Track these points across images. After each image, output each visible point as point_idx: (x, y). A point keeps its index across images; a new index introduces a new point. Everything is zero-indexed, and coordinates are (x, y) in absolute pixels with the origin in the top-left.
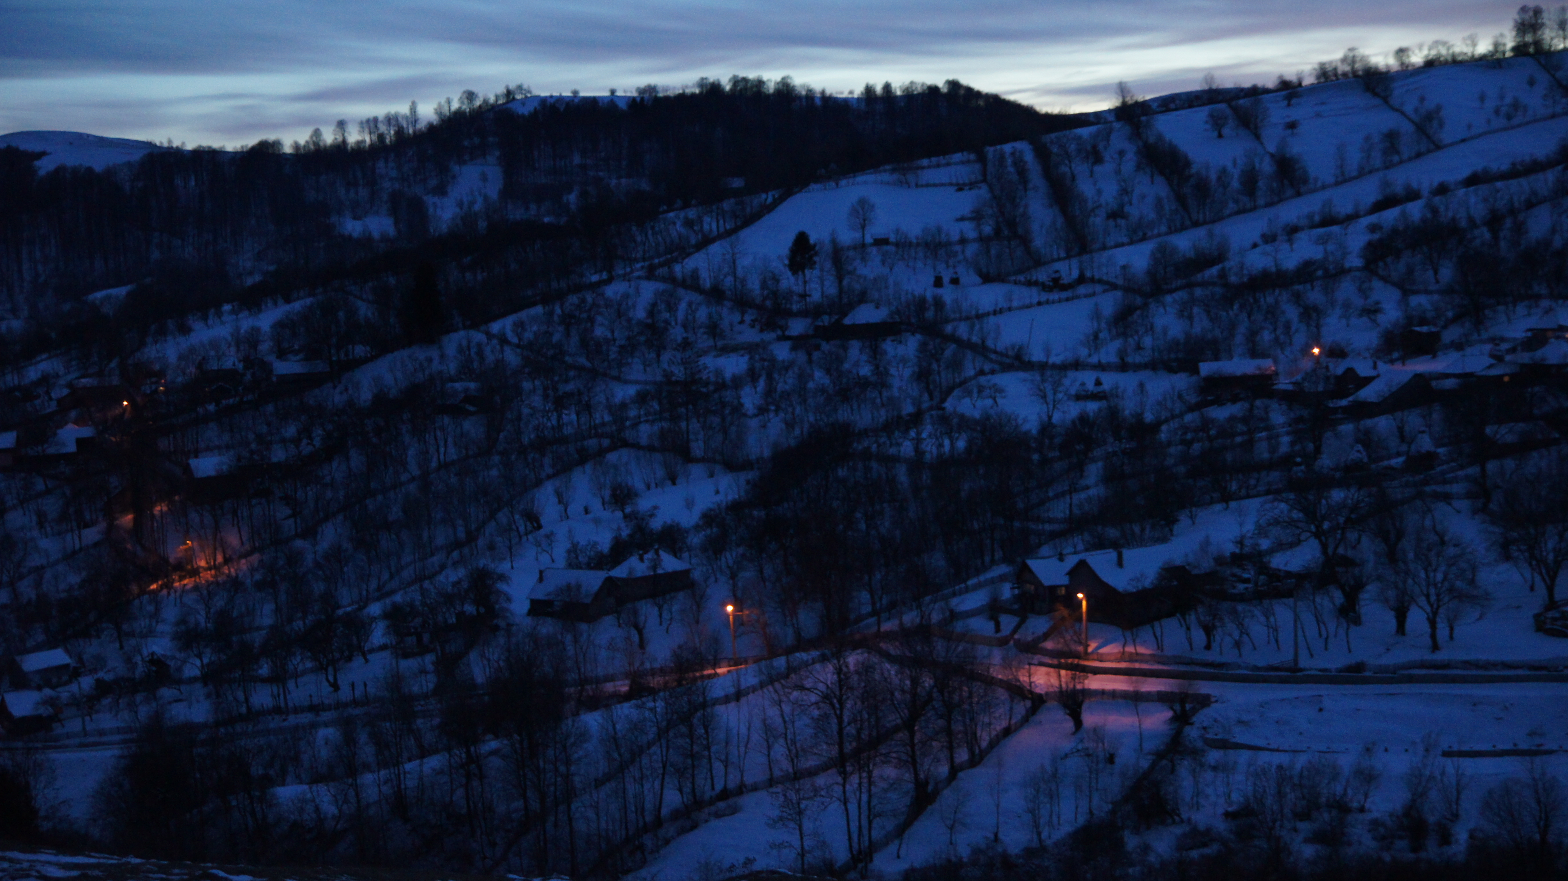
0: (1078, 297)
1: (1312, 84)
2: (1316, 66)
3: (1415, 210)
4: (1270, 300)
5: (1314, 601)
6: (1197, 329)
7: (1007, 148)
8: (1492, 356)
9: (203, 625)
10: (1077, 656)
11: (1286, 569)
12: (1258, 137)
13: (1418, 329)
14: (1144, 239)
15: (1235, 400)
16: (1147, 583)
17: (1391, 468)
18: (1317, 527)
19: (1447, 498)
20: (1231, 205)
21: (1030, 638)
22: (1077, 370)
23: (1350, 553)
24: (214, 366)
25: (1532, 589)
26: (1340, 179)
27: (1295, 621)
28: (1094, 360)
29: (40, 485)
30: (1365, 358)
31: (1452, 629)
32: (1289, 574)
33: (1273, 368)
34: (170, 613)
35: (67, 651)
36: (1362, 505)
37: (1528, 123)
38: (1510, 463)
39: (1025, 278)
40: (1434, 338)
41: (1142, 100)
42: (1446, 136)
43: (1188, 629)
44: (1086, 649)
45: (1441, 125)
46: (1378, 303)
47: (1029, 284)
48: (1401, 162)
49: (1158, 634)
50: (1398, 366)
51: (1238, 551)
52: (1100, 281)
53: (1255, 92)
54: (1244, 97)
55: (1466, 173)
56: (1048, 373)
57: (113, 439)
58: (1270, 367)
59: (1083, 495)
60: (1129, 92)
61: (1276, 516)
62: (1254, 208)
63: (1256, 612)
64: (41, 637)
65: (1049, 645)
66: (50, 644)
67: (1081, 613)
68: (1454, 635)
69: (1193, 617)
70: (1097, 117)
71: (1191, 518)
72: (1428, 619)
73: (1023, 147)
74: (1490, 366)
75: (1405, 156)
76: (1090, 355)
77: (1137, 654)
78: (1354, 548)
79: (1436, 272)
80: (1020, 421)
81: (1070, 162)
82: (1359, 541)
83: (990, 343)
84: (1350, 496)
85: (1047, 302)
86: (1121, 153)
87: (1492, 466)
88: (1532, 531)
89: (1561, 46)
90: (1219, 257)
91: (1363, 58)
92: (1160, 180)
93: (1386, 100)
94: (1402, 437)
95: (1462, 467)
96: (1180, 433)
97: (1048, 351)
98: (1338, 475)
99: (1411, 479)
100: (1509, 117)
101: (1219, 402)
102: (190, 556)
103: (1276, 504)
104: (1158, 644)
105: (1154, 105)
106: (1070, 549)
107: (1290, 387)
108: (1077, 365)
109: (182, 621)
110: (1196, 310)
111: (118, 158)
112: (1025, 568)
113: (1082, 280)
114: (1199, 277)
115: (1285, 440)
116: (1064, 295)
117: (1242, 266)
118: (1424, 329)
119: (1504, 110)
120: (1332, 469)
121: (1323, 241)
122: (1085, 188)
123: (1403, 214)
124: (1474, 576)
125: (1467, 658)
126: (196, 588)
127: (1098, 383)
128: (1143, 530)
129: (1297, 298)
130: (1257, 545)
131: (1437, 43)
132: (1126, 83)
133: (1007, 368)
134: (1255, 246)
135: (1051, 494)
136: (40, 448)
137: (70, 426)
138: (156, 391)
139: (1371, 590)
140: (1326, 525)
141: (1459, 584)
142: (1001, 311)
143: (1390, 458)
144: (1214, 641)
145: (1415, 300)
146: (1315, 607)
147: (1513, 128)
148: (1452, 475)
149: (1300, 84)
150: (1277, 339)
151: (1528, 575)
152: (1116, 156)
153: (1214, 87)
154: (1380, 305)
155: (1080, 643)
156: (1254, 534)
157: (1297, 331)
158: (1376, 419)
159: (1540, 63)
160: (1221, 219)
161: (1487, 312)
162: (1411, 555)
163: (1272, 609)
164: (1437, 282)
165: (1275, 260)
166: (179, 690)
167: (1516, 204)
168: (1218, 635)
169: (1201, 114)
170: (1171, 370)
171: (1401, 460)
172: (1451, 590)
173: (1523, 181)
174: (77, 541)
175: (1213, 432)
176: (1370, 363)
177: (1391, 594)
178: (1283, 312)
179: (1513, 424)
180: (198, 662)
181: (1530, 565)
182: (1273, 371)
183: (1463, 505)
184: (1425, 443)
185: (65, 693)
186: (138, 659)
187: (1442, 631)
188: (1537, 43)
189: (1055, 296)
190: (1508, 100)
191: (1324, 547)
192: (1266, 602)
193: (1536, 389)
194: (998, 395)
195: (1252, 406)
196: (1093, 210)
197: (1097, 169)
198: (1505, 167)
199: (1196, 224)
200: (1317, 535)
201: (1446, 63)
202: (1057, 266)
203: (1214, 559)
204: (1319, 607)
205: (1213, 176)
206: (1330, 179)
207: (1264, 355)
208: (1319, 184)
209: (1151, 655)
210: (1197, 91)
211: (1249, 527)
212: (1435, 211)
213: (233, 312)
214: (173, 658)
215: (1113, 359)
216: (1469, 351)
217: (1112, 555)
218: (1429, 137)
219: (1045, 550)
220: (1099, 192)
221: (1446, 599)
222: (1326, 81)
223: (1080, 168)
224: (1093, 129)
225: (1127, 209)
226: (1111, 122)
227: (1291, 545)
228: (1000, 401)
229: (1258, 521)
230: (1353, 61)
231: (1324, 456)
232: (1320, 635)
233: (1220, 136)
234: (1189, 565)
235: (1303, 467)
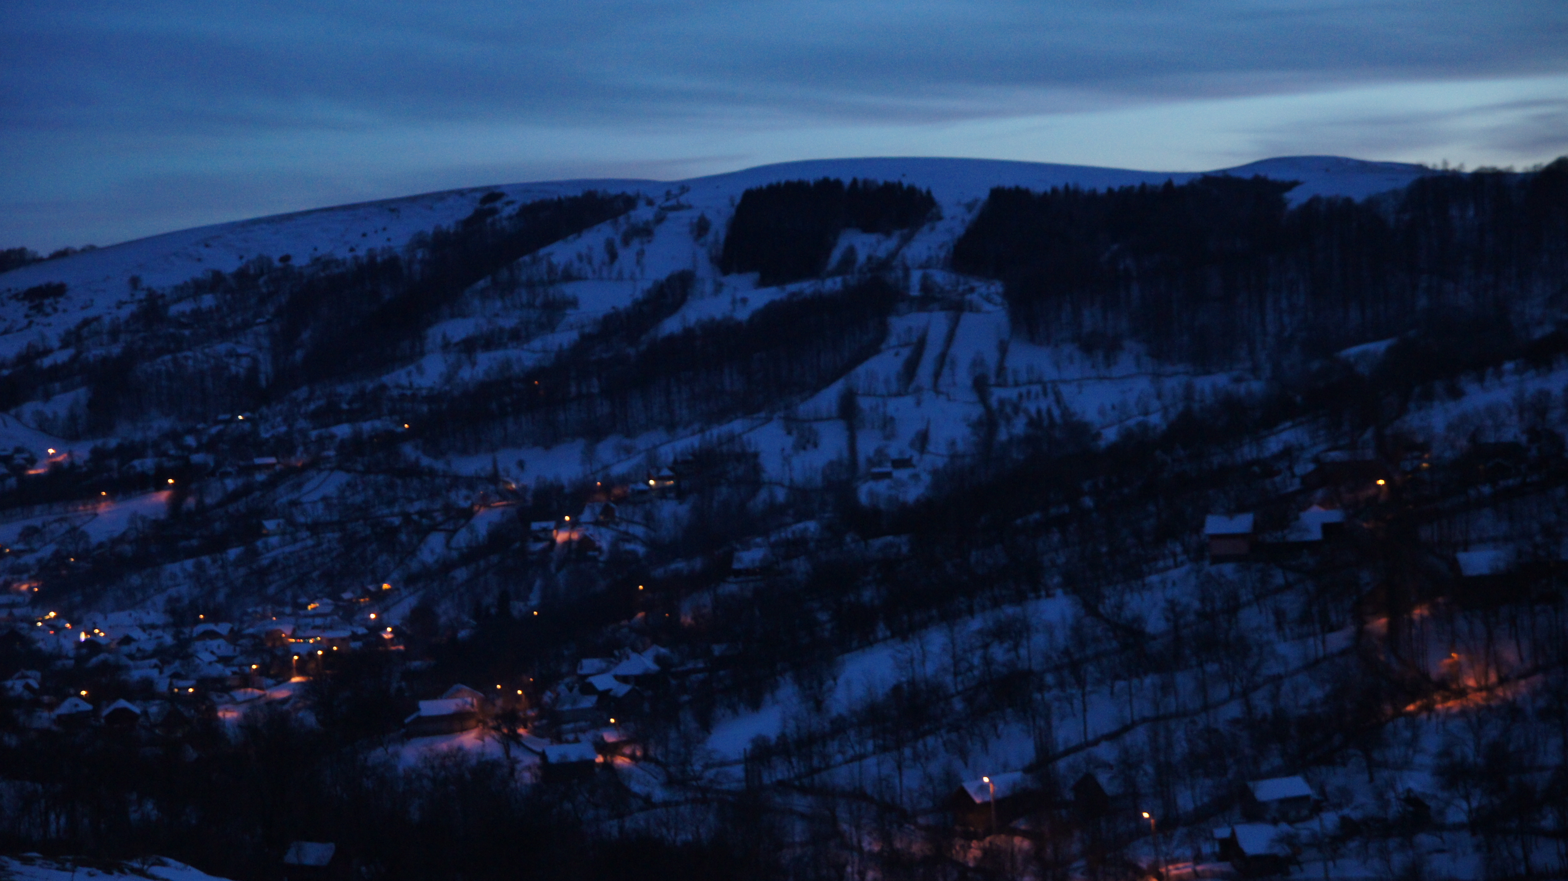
9: (1471, 759)
24: (1490, 438)
29: (1279, 579)
34: (1431, 742)
35: (1308, 780)
57: (1365, 525)
64: (1277, 761)
66: (1288, 771)
102: (1456, 672)
109: (1446, 752)
111: (1383, 185)
126: (1463, 713)
136: (1279, 534)
137: (1315, 509)
138: (1417, 469)
166: (1441, 838)
174: (1320, 647)
180: (1464, 805)
185: (1304, 830)
186: (1391, 795)
213: (1518, 371)
214: (1435, 797)
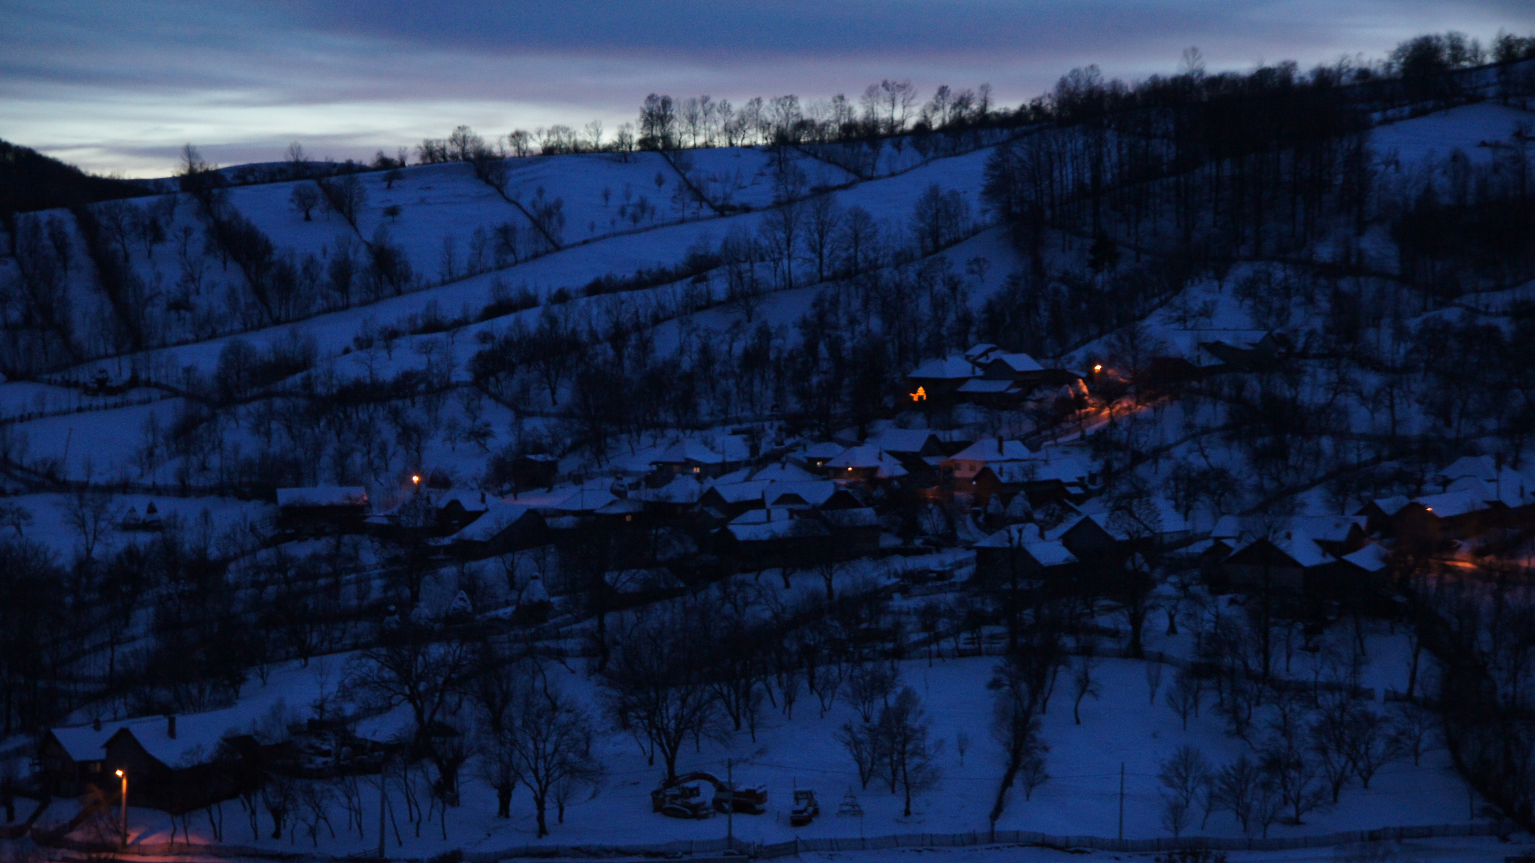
0: (128, 404)
1: (417, 165)
2: (422, 144)
3: (531, 319)
4: (364, 416)
5: (406, 777)
6: (275, 449)
7: (44, 216)
8: (613, 491)
10: (113, 849)
11: (374, 739)
12: (352, 222)
13: (532, 457)
14: (213, 336)
15: (318, 534)
16: (205, 757)
17: (499, 619)
18: (411, 689)
19: (560, 655)
20: (319, 301)
21: (51, 828)
22: (125, 493)
23: (449, 720)
25: (651, 762)
26: (447, 278)
27: (383, 802)
28: (148, 481)
30: (472, 489)
31: (561, 810)
32: (376, 745)
33: (366, 498)
36: (465, 662)
37: (655, 227)
38: (630, 616)
39: (63, 377)
40: (552, 467)
41: (214, 169)
42: (567, 236)
43: (253, 813)
44: (124, 842)
45: (561, 222)
46: (488, 425)
47: (68, 384)
48: (516, 262)
49: (216, 821)
50: (509, 500)
51: (317, 717)
52: (157, 385)
53: (350, 169)
54: (337, 174)
55: (587, 279)
56: (88, 495)
58: (362, 496)
59: (127, 649)
60: (197, 156)
61: (364, 675)
62: (347, 307)
63: (337, 792)
65: (77, 836)
67: (121, 795)
68: (565, 817)
69: (260, 798)
70: (158, 185)
71: (262, 677)
72: (536, 798)
73: (65, 217)
74: (611, 504)
75: (522, 256)
76: (142, 475)
77: (188, 844)
78: (454, 713)
79: (553, 393)
80: (50, 554)
81: (123, 237)
82: (459, 706)
83: (14, 456)
84: (452, 652)
85: (90, 408)
86: (187, 231)
87: (610, 619)
88: (653, 694)
89: (691, 144)
90: (305, 362)
91: (474, 140)
92: (233, 266)
93: (500, 189)
94: (512, 584)
95: (577, 620)
96: (251, 573)
97: (89, 469)
98: (437, 626)
99: (521, 633)
100: (635, 219)
101: (299, 537)
103: (364, 660)
104: (215, 832)
105: (229, 176)
106: (108, 715)
107: (385, 521)
108: (125, 487)
110: (274, 425)
112: (50, 738)
113: (134, 382)
114: (279, 386)
115: (377, 583)
116: (111, 400)
117: (331, 374)
118: (540, 458)
119: (629, 210)
120: (431, 620)
121: (426, 349)
122: (142, 270)
123: (518, 322)
124: (588, 747)
125: (578, 843)
127: (152, 509)
128: (201, 691)
129: (395, 415)
130: (341, 709)
131: (556, 130)
132: (195, 147)
133: (35, 488)
134: (347, 351)
135: (87, 646)
139: (472, 763)
140: (422, 687)
141: (571, 756)
142: (30, 417)
143: (497, 607)
144: (285, 827)
145: (530, 424)
146: (407, 785)
147: (639, 231)
148: (568, 628)
149: (403, 164)
150: (370, 463)
151: (647, 746)
152: (181, 234)
153: (301, 159)
154: (491, 428)
155: (117, 832)
156: (337, 697)
157: (394, 454)
158: (483, 562)
159: (668, 160)
160: (309, 316)
161: (609, 440)
162: (518, 723)
163: (356, 787)
164: (555, 403)
165: (371, 368)
167: (642, 319)
168: (289, 820)
169: (285, 191)
170: (244, 497)
171: (510, 610)
172: (562, 763)
173: (650, 292)
175: (291, 573)
176: (478, 495)
177: (495, 768)
178: (379, 432)
179: (634, 571)
181: (650, 734)
182: (365, 501)
183: (579, 664)
184: (538, 591)
187: (551, 814)
188: (666, 138)
189: (100, 401)
190: (635, 199)
191: (419, 713)
192: (349, 779)
193: (661, 531)
194: (22, 522)
195: (339, 542)
196: (151, 298)
197: (157, 248)
198: (630, 275)
199: (277, 322)
200: (411, 699)
201: (568, 151)
202: (104, 364)
203: (288, 727)
204: (411, 785)
205: (299, 267)
206: (438, 278)
207: (355, 482)
208: (423, 282)
209: (206, 847)
210: (282, 163)
211: (332, 688)
212: (553, 321)
215: (172, 481)
216: (588, 485)
217: (163, 722)
218: (547, 236)
219: (76, 716)
220: (159, 277)
221: (556, 774)
222: (433, 162)
223: (136, 247)
224: (153, 199)
225: (193, 298)
226: (175, 192)
227: (380, 711)
228: (25, 530)
229: (343, 681)
230: (464, 139)
231: (422, 604)
232: (411, 819)
233: (308, 218)
234: (257, 733)
235: (397, 617)
